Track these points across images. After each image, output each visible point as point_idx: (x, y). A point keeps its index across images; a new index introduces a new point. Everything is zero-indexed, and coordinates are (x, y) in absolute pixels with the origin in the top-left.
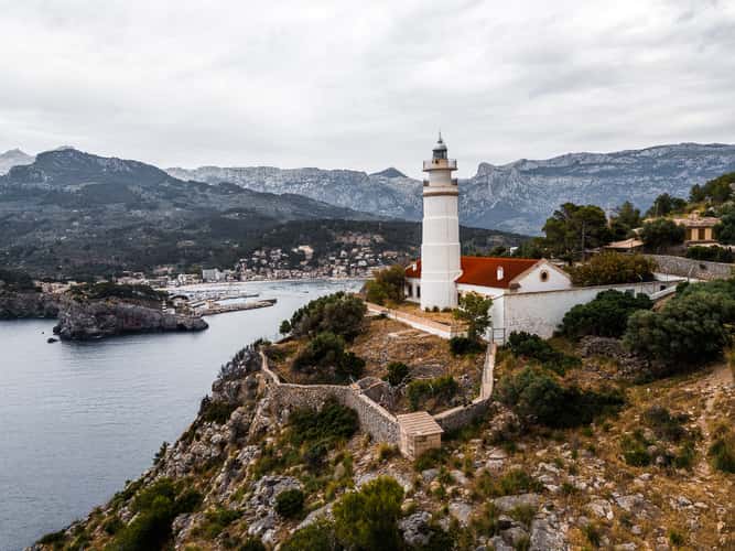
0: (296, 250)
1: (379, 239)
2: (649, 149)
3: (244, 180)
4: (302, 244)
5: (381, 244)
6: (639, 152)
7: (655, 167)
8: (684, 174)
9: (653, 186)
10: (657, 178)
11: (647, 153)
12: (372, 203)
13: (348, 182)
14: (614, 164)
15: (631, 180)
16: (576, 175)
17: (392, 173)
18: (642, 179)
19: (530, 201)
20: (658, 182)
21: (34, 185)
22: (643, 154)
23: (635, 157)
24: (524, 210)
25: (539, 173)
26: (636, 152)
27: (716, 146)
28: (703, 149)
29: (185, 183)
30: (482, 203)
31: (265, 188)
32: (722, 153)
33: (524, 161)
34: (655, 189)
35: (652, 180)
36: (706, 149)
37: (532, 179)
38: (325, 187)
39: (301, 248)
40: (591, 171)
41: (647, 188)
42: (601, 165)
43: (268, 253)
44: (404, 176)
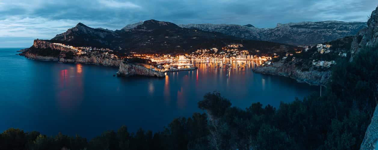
0: (211, 49)
1: (241, 46)
2: (326, 22)
3: (202, 28)
4: (214, 47)
5: (242, 47)
6: (323, 22)
7: (328, 26)
8: (335, 29)
9: (328, 32)
10: (328, 30)
11: (325, 23)
12: (243, 35)
13: (235, 28)
14: (317, 25)
15: (322, 30)
16: (306, 28)
17: (250, 26)
18: (324, 30)
19: (293, 36)
20: (328, 31)
21: (141, 30)
22: (324, 23)
23: (322, 24)
24: (291, 38)
25: (296, 27)
26: (322, 22)
27: (342, 22)
28: (339, 22)
29: (182, 28)
30: (278, 36)
31: (208, 30)
32: (343, 24)
33: (291, 23)
34: (328, 33)
35: (327, 30)
36: (340, 23)
37: (294, 29)
38: (227, 30)
39: (213, 49)
40: (311, 27)
41: (326, 33)
42: (313, 25)
43: (202, 50)
44: (254, 27)
